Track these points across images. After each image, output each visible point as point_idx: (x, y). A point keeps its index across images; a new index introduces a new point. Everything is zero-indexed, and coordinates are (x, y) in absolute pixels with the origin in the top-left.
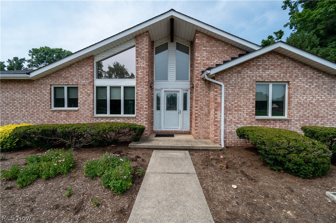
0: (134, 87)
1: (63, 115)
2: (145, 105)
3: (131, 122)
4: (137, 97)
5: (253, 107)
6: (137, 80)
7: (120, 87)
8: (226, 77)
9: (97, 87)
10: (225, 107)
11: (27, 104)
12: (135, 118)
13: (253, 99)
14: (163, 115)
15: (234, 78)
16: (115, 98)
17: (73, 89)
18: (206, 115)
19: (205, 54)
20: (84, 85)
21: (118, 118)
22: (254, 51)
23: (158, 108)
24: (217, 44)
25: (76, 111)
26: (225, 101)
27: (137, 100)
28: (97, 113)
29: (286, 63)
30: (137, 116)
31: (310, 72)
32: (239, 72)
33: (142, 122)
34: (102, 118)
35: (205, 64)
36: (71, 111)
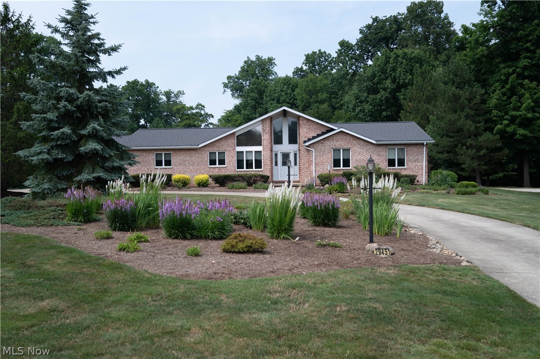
0: (261, 151)
1: (217, 170)
2: (269, 163)
3: (261, 173)
4: (264, 157)
5: (331, 162)
6: (263, 147)
7: (252, 152)
8: (315, 146)
9: (237, 152)
10: (315, 163)
11: (193, 164)
12: (262, 171)
13: (331, 158)
14: (279, 169)
15: (320, 147)
16: (249, 159)
17: (222, 154)
18: (307, 168)
19: (305, 130)
20: (229, 151)
21: (252, 171)
22: (334, 130)
23: (276, 165)
24: (313, 124)
25: (225, 167)
26: (315, 160)
27: (263, 160)
28: (238, 169)
29: (348, 138)
30: (264, 170)
31: (362, 142)
32: (323, 143)
33: (268, 174)
34: (242, 171)
35: (305, 137)
36: (221, 167)
